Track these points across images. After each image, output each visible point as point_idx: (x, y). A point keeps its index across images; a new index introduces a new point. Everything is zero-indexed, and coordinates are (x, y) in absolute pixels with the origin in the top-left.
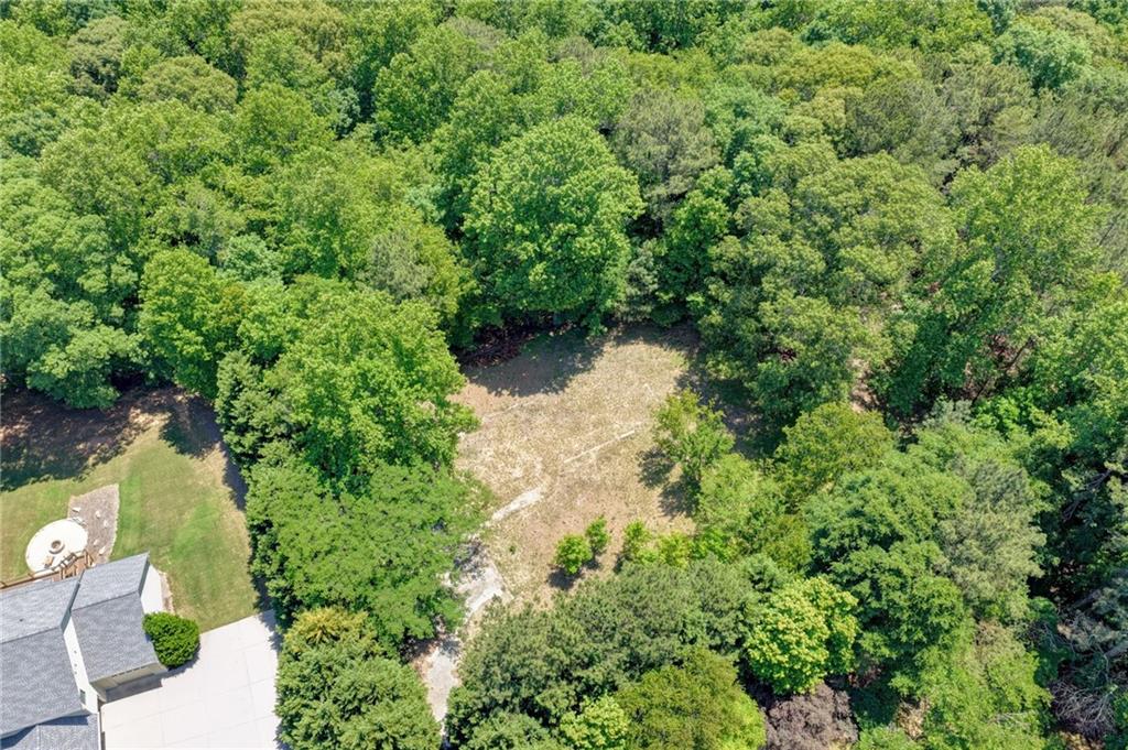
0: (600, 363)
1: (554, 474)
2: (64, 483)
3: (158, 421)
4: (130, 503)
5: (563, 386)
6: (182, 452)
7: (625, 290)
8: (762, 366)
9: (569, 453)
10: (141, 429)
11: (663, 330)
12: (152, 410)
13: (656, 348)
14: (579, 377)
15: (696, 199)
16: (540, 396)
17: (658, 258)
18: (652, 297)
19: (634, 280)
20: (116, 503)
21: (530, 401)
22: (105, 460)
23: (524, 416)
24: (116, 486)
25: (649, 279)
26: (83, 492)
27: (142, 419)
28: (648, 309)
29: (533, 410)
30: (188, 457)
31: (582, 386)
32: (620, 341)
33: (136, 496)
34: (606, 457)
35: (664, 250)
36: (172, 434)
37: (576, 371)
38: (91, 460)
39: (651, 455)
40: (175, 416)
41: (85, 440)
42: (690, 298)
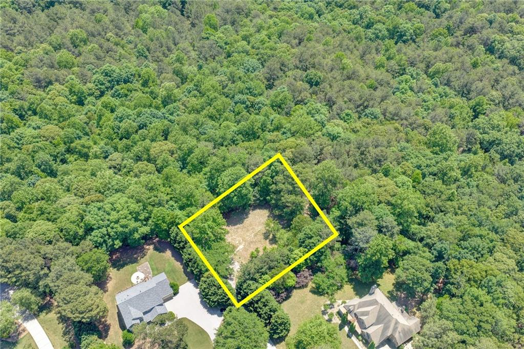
0: (250, 216)
1: (245, 241)
2: (134, 265)
3: (152, 247)
4: (153, 265)
5: (243, 222)
6: (160, 252)
7: (253, 199)
8: (284, 210)
9: (247, 236)
10: (148, 249)
11: (262, 206)
12: (149, 245)
13: (261, 210)
14: (246, 220)
15: (264, 178)
16: (238, 225)
17: (258, 191)
18: (259, 199)
19: (254, 196)
20: (149, 266)
21: (236, 227)
22: (143, 258)
23: (236, 230)
24: (147, 262)
25: (257, 195)
26: (139, 265)
27: (147, 247)
28: (258, 202)
29: (237, 228)
30: (162, 253)
31: (247, 222)
32: (253, 210)
33: (153, 263)
34: (255, 235)
35: (260, 189)
36: (156, 249)
37: (245, 218)
38: (139, 258)
39: (265, 233)
40: (155, 245)
41: (136, 254)
42: (267, 198)
